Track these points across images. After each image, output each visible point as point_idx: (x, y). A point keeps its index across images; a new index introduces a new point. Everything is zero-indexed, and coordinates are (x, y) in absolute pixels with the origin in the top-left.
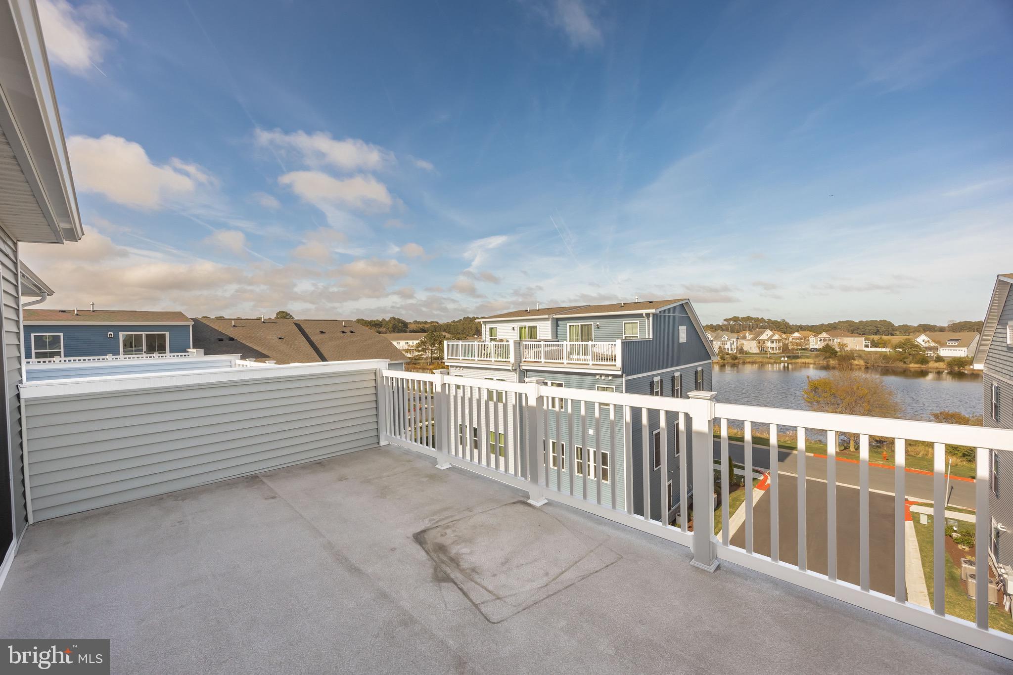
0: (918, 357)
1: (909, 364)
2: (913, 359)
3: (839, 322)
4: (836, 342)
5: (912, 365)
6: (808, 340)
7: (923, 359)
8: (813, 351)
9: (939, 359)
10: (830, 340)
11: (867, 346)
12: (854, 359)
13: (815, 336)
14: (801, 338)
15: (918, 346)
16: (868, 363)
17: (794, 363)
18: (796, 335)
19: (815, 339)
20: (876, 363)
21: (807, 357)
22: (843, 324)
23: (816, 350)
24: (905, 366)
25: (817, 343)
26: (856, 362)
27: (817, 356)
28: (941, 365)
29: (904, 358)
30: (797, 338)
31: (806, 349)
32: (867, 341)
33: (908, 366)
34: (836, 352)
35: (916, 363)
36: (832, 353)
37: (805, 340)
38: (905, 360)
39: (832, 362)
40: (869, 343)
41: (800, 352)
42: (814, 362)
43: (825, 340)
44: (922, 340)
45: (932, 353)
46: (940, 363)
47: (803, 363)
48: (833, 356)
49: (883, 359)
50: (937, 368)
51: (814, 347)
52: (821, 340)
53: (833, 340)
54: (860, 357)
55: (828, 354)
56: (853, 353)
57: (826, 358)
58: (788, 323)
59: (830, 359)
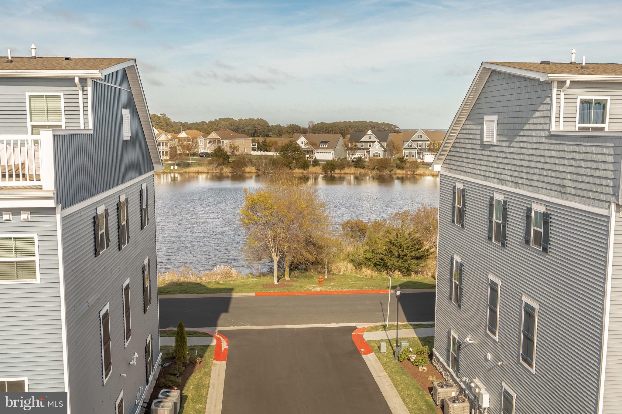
0: (301, 161)
1: (294, 170)
2: (297, 164)
3: (220, 119)
4: (226, 144)
5: (297, 171)
6: (197, 142)
7: (305, 164)
8: (202, 156)
9: (316, 163)
10: (219, 142)
11: (253, 150)
12: (246, 166)
13: (204, 137)
14: (188, 139)
15: (298, 148)
16: (259, 170)
17: (186, 173)
18: (183, 135)
19: (203, 141)
20: (267, 169)
21: (200, 165)
22: (223, 122)
23: (207, 155)
24: (290, 171)
25: (206, 146)
26: (248, 169)
27: (210, 163)
28: (318, 169)
29: (290, 163)
30: (185, 139)
31: (194, 154)
32: (254, 144)
33: (293, 172)
34: (228, 157)
35: (299, 168)
36: (225, 159)
37: (193, 141)
38: (291, 165)
39: (227, 170)
40: (255, 145)
41: (190, 157)
42: (208, 170)
43: (214, 142)
44: (301, 141)
45: (308, 156)
46: (317, 167)
47: (196, 173)
48: (227, 163)
49: (273, 164)
50: (315, 173)
51: (204, 151)
52: (210, 142)
53: (223, 142)
54: (252, 163)
55: (221, 160)
56: (244, 158)
57: (219, 165)
58: (169, 119)
59: (223, 166)
